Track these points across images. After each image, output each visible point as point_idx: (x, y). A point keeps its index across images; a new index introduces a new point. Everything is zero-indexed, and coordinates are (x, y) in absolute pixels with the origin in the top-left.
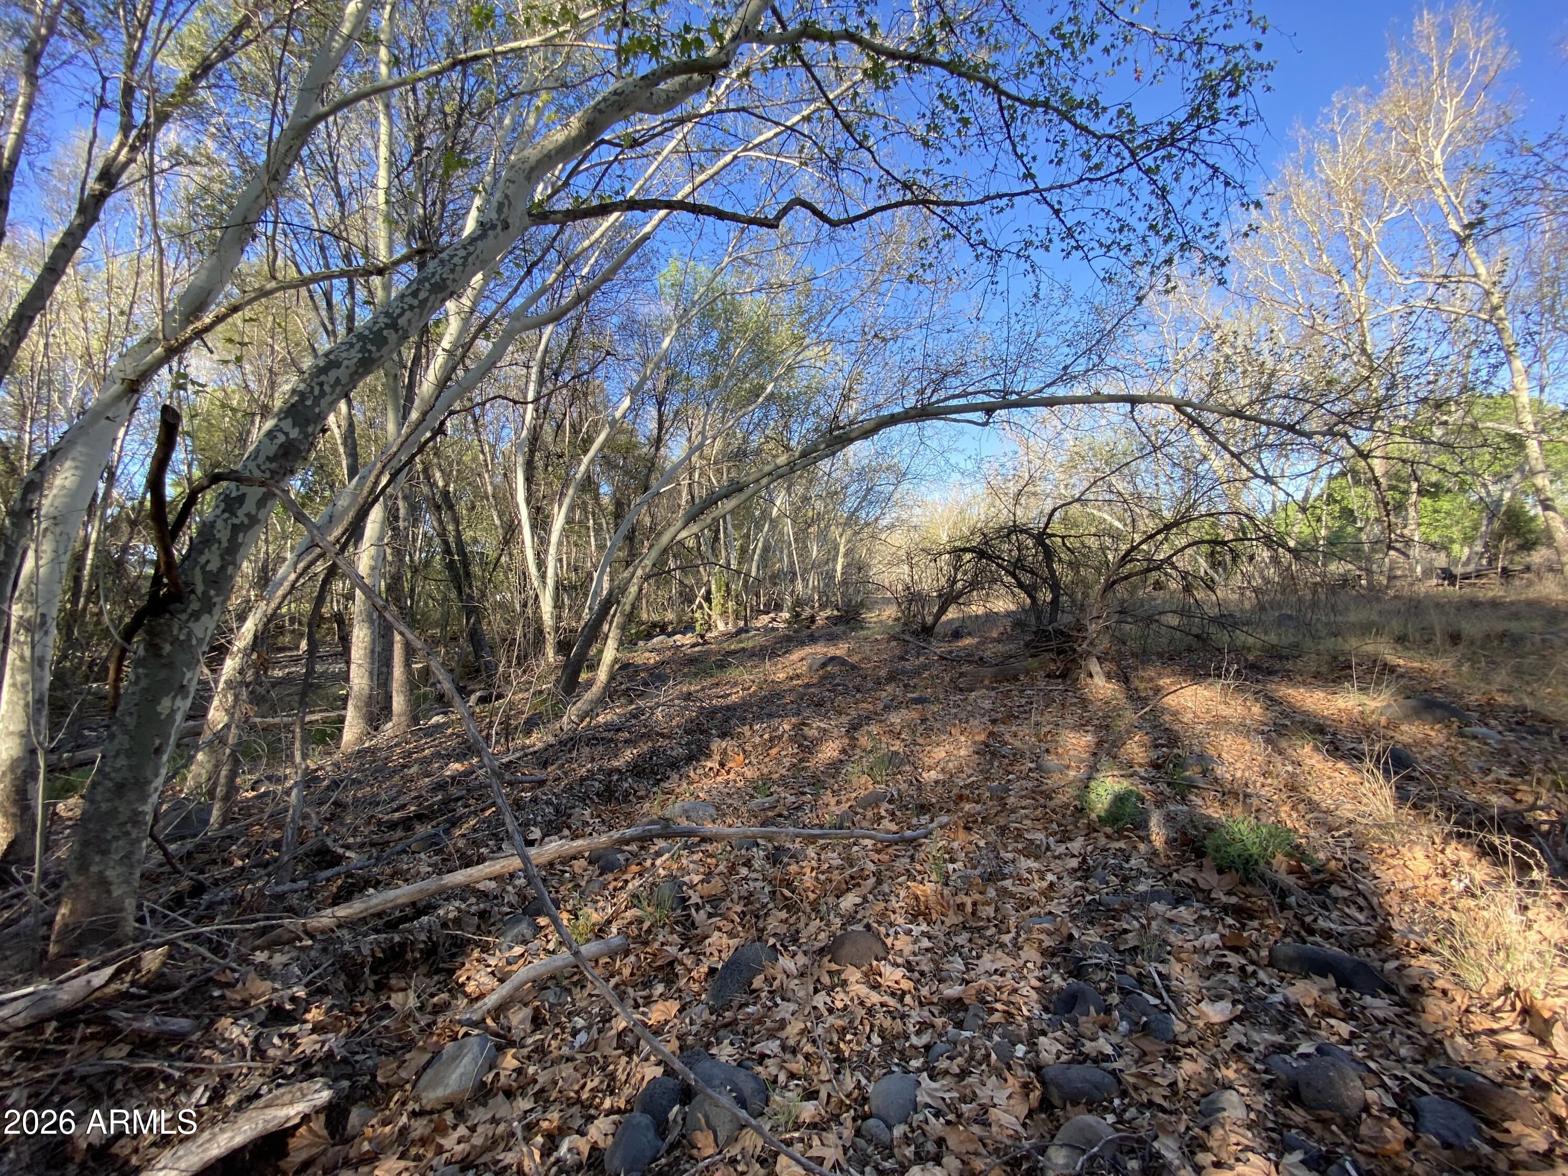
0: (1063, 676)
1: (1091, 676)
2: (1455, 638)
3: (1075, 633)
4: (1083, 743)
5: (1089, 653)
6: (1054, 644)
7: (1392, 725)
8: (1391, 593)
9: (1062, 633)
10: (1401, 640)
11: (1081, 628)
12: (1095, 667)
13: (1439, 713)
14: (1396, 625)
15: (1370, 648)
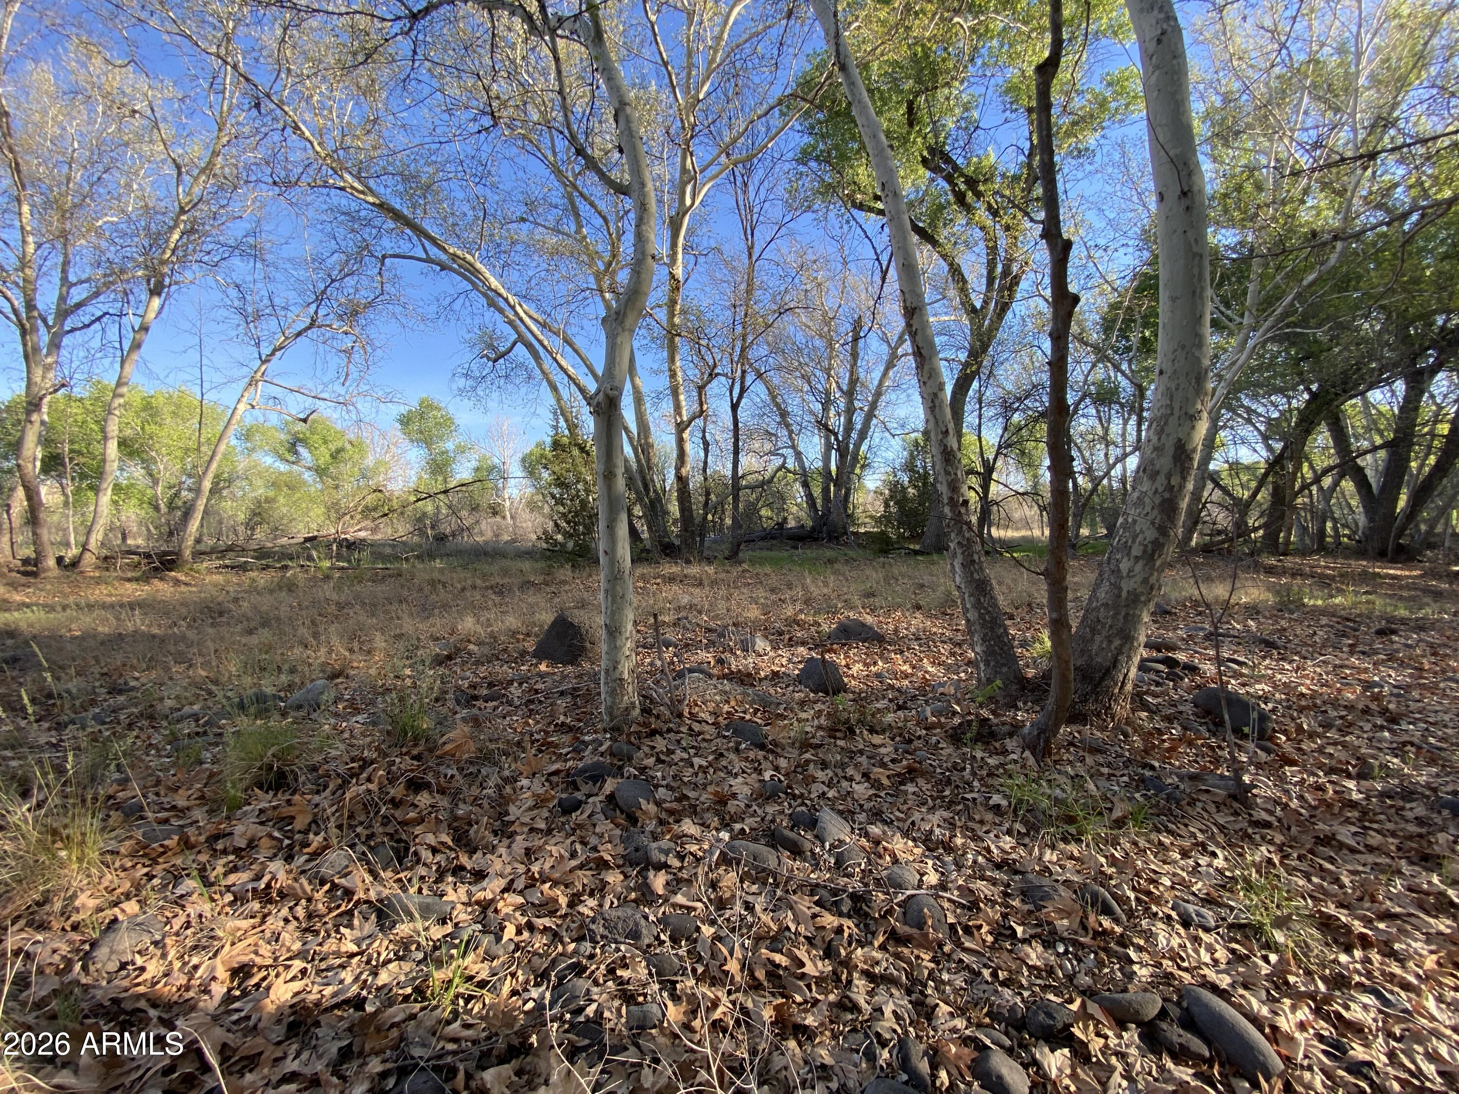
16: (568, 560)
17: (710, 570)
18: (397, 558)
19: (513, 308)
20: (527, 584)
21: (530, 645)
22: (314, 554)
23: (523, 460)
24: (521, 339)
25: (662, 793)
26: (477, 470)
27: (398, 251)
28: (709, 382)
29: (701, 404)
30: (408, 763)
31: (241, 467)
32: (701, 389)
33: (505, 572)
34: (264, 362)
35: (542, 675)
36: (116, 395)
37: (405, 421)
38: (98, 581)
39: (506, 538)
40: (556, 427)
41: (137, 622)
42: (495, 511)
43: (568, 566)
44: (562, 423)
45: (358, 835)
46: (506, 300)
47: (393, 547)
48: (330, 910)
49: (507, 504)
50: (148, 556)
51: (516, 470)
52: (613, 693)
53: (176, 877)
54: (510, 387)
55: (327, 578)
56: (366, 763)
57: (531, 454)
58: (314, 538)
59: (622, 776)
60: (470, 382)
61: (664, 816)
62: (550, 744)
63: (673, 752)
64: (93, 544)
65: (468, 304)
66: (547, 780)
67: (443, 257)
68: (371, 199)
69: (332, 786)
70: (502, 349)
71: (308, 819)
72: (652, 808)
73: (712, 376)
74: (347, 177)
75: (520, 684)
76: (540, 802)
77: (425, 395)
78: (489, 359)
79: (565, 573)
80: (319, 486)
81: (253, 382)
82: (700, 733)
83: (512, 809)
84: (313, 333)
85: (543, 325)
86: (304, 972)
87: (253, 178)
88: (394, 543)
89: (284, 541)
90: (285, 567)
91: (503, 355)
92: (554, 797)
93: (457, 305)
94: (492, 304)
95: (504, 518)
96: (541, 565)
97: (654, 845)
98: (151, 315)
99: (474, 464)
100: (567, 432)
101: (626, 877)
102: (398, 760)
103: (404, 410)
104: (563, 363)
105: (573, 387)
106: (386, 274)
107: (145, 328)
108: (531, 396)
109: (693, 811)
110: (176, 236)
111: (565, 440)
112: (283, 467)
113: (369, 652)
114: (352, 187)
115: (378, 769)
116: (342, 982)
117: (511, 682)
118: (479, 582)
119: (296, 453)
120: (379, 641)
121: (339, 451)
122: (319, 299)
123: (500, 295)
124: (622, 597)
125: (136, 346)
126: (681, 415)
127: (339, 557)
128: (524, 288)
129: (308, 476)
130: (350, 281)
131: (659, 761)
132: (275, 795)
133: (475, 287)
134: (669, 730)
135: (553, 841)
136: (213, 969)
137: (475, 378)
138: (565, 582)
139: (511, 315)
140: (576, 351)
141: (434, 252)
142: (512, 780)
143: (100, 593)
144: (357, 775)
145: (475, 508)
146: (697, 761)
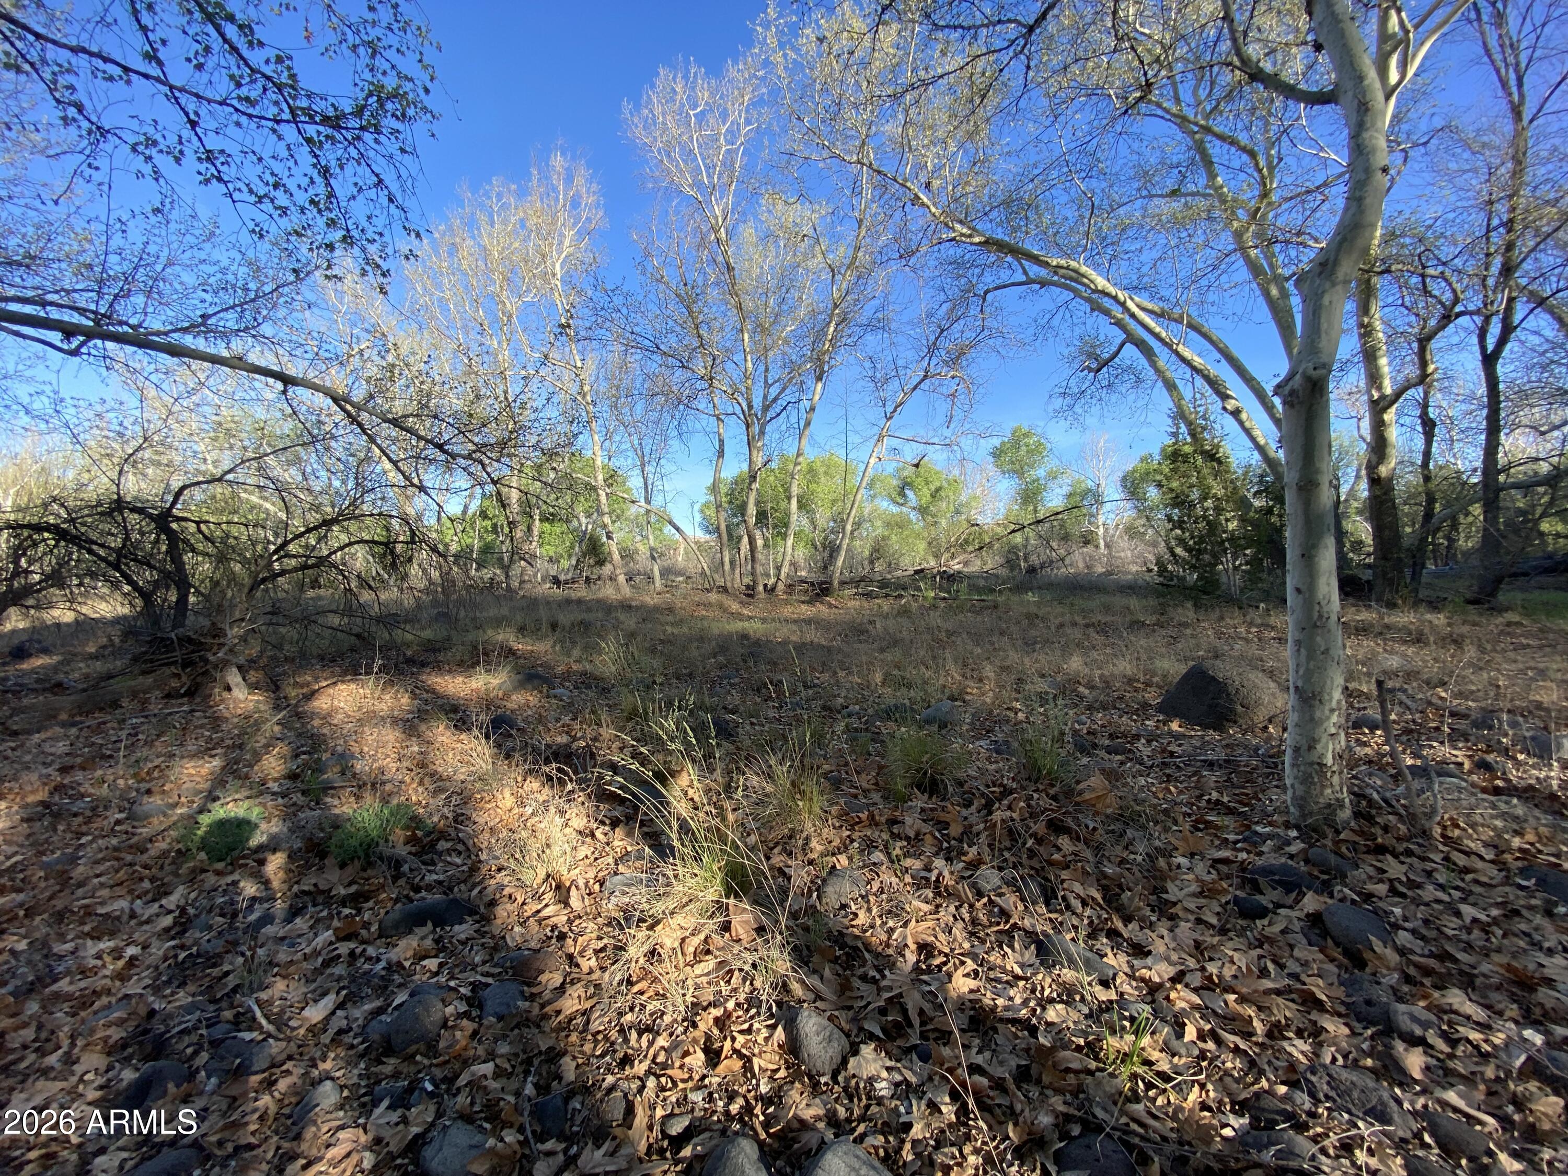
0: (190, 693)
1: (229, 689)
2: (554, 626)
3: (209, 640)
4: (204, 771)
5: (226, 664)
6: (178, 654)
7: (507, 696)
8: (521, 593)
9: (190, 640)
10: (522, 630)
11: (217, 633)
12: (234, 677)
13: (536, 682)
14: (519, 618)
15: (500, 638)
16: (1187, 598)
17: (1439, 619)
18: (992, 591)
19: (1123, 305)
20: (1136, 625)
21: (1153, 697)
22: (922, 585)
23: (1124, 479)
24: (1131, 338)
25: (1403, 937)
26: (1070, 496)
27: (998, 282)
28: (1441, 327)
29: (1424, 364)
30: (1045, 802)
31: (866, 512)
32: (1424, 341)
33: (1107, 609)
34: (888, 419)
35: (1177, 737)
36: (796, 464)
37: (997, 454)
38: (787, 602)
39: (1100, 569)
40: (1175, 435)
41: (813, 635)
42: (1087, 540)
43: (1189, 605)
44: (1183, 429)
45: (1006, 860)
46: (1115, 298)
47: (986, 579)
48: (991, 924)
49: (1101, 531)
50: (813, 584)
51: (1112, 492)
52: (1306, 780)
53: (869, 845)
54: (1114, 397)
55: (934, 607)
56: (1007, 792)
57: (1134, 471)
58: (922, 570)
59: (1331, 896)
60: (1068, 400)
61: (1412, 971)
62: (1208, 824)
63: (1419, 886)
64: (783, 576)
65: (1068, 315)
66: (1212, 866)
67: (1043, 272)
68: (977, 240)
69: (976, 804)
70: (1106, 356)
71: (960, 830)
72: (1393, 957)
73: (1447, 318)
74: (958, 226)
75: (1149, 742)
76: (1206, 892)
77: (1016, 425)
78: (1090, 370)
79: (1187, 613)
80: (921, 524)
81: (880, 439)
82: (1466, 870)
83: (1170, 886)
84: (925, 385)
85: (1158, 315)
86: (976, 973)
87: (885, 259)
88: (988, 576)
89: (899, 573)
90: (901, 596)
91: (1106, 363)
92: (1225, 891)
93: (1055, 322)
94: (1096, 307)
95: (1097, 547)
96: (1152, 602)
97: (1402, 1007)
98: (817, 397)
99: (1066, 490)
100: (1189, 440)
101: (1354, 1034)
102: (1036, 796)
103: (996, 442)
104: (1187, 353)
105: (1199, 381)
106: (987, 310)
107: (813, 409)
108: (1141, 403)
109: (1468, 982)
110: (832, 329)
111: (1187, 449)
112: (895, 509)
113: (981, 680)
114: (962, 235)
115: (1020, 799)
116: (1011, 999)
117: (1137, 737)
118: (1078, 619)
119: (904, 496)
120: (989, 671)
121: (938, 490)
122: (932, 349)
123: (1108, 295)
124: (1326, 652)
125: (808, 424)
126: (1380, 388)
127: (941, 589)
128: (1134, 277)
129: (913, 516)
130: (957, 327)
131: (1393, 891)
132: (930, 798)
133: (1077, 293)
134: (1409, 853)
135: (1230, 944)
136: (905, 938)
137: (1072, 395)
138: (1185, 625)
139: (1118, 313)
140: (1205, 336)
141: (1034, 270)
142: (1167, 853)
143: (786, 612)
144: (1000, 800)
145: (1066, 538)
146: (1468, 911)
